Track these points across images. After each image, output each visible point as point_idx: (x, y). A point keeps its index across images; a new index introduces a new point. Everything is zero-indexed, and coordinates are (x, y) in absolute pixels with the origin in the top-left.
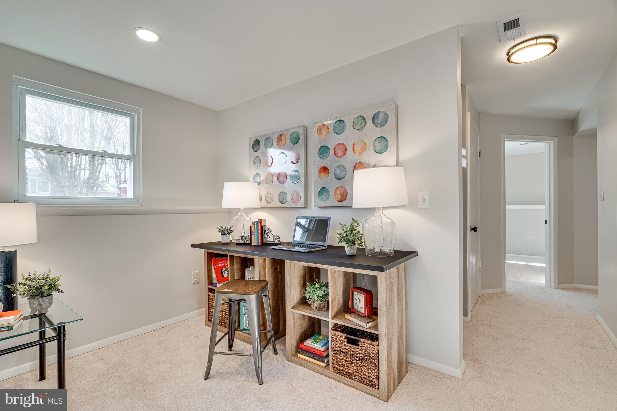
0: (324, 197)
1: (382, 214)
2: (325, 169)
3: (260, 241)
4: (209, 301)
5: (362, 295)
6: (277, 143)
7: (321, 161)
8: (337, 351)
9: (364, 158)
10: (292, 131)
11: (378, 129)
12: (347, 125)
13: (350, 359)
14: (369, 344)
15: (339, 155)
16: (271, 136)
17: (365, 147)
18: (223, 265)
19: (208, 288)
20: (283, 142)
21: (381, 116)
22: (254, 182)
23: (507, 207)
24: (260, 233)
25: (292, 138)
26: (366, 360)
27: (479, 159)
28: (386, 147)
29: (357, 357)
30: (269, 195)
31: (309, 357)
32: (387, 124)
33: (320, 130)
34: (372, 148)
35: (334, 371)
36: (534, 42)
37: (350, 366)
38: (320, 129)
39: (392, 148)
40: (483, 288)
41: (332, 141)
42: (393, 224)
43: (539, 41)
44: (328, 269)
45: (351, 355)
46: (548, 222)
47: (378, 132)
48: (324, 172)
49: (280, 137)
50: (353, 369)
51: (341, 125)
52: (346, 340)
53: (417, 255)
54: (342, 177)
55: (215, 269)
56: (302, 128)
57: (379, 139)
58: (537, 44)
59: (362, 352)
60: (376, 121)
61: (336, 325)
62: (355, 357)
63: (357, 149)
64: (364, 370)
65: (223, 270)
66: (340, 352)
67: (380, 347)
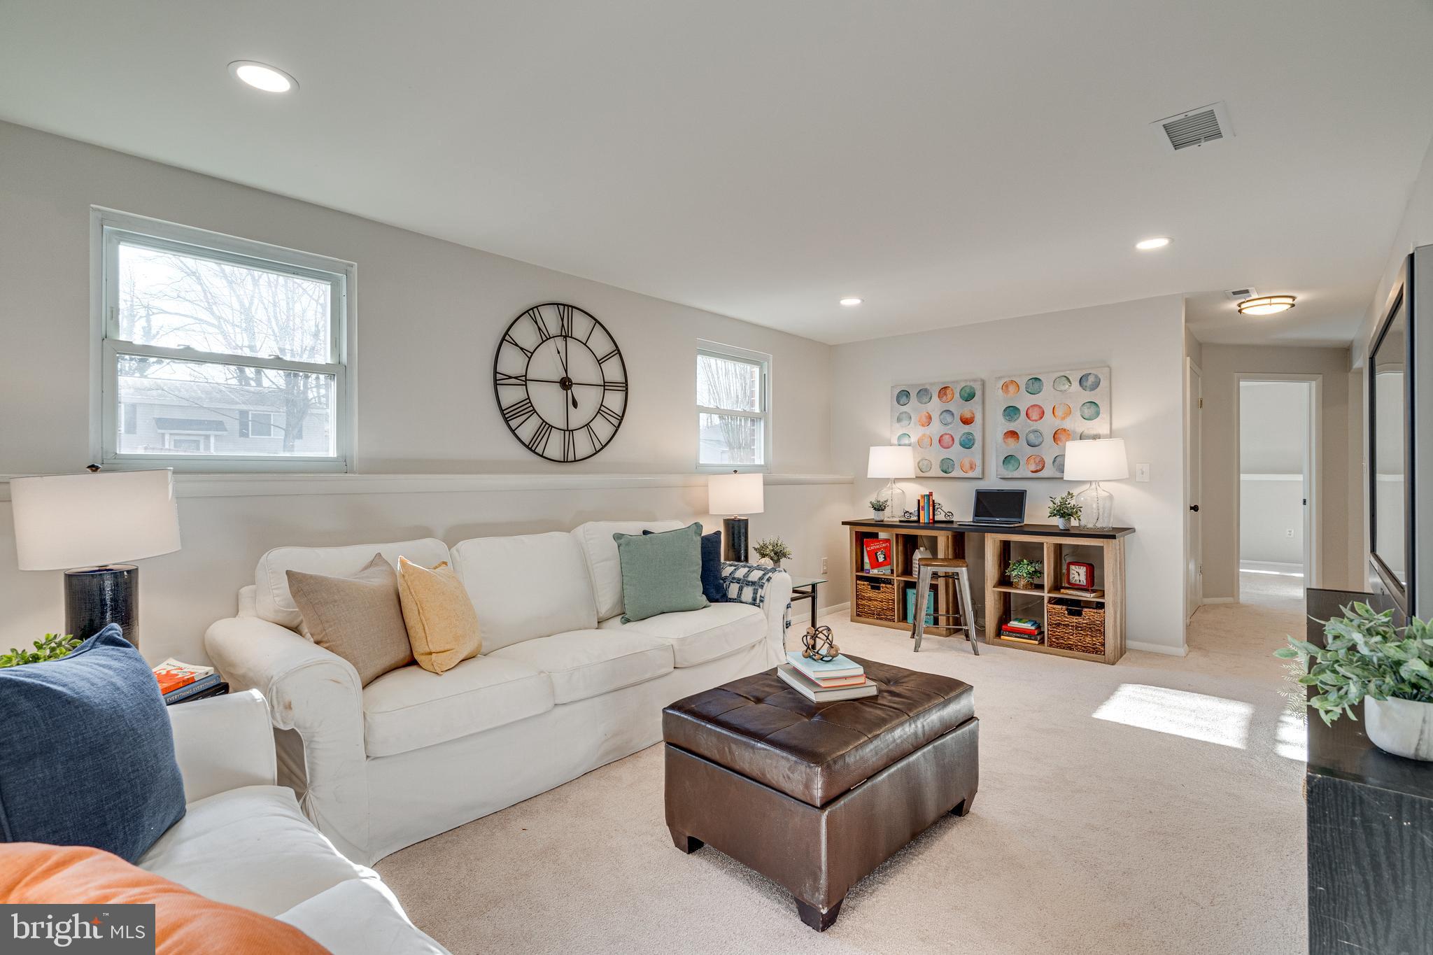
0: (1011, 466)
1: (1098, 487)
2: (1013, 434)
3: (931, 517)
4: (857, 592)
5: (1082, 567)
6: (939, 397)
7: (1008, 424)
8: (1055, 624)
9: (1068, 424)
10: (963, 384)
11: (1087, 393)
12: (1044, 384)
13: (1071, 631)
14: (1094, 613)
15: (1034, 418)
16: (929, 388)
17: (1069, 412)
18: (878, 547)
19: (856, 575)
20: (949, 396)
21: (1091, 379)
22: (899, 445)
23: (1243, 477)
24: (931, 508)
25: (963, 393)
26: (1090, 628)
27: (1200, 411)
28: (1098, 414)
29: (1080, 627)
30: (925, 462)
31: (1016, 637)
32: (1098, 389)
33: (1005, 387)
34: (1078, 413)
35: (1051, 646)
36: (1267, 301)
37: (1071, 637)
38: (1007, 386)
39: (1104, 415)
40: (1205, 596)
41: (1024, 401)
42: (1111, 497)
43: (1274, 300)
44: (1043, 543)
45: (1072, 626)
46: (1307, 502)
47: (1088, 396)
48: (1012, 437)
49: (943, 391)
50: (1073, 640)
51: (1037, 384)
52: (1066, 612)
53: (1135, 531)
54: (1037, 444)
55: (868, 552)
56: (980, 383)
57: (1088, 404)
58: (1271, 304)
59: (1085, 622)
60: (1085, 384)
61: (1050, 598)
62: (1077, 627)
63: (1059, 413)
64: (1088, 639)
65: (878, 554)
66: (1058, 625)
67: (1107, 614)
